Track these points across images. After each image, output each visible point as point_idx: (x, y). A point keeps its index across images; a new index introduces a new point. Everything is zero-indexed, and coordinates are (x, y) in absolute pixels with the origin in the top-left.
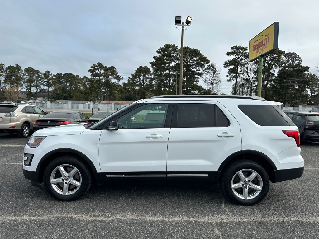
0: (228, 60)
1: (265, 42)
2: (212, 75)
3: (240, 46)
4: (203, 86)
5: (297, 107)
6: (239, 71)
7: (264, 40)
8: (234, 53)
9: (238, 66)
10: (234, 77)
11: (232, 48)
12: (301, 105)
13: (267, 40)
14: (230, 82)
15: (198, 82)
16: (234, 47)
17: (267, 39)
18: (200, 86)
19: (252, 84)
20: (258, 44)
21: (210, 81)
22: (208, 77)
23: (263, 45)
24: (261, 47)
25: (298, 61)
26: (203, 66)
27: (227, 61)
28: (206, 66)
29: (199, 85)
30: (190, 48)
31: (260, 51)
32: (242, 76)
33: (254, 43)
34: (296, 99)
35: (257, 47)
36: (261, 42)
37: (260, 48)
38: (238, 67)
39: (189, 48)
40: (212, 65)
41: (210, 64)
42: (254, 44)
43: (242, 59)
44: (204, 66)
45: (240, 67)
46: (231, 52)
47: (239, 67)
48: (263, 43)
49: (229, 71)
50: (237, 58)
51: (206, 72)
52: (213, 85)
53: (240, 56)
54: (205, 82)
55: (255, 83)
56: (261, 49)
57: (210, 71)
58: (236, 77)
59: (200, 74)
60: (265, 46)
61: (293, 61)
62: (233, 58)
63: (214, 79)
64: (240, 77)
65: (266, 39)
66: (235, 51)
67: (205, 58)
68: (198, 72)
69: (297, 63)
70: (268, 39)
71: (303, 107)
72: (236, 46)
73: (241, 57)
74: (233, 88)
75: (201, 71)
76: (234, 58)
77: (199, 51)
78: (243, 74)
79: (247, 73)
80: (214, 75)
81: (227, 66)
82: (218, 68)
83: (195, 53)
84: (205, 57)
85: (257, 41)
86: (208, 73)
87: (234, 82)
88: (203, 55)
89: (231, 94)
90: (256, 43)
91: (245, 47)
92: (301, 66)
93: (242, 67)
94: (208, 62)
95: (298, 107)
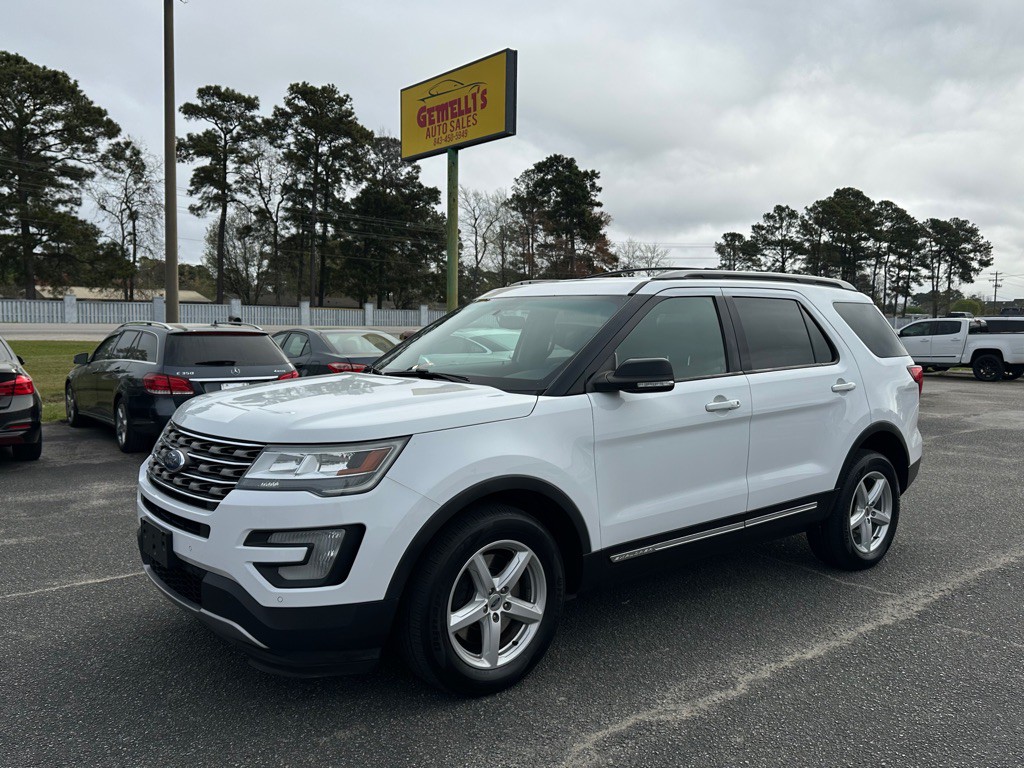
0: (189, 135)
1: (471, 105)
2: (131, 183)
3: (231, 88)
4: (98, 225)
5: (415, 309)
6: (231, 179)
7: (466, 97)
8: (210, 112)
9: (225, 160)
10: (216, 198)
11: (202, 93)
12: (423, 302)
13: (479, 102)
14: (198, 215)
15: (76, 208)
16: (209, 88)
17: (479, 96)
18: (83, 222)
19: (276, 228)
20: (441, 109)
21: (124, 206)
22: (114, 188)
23: (461, 113)
24: (455, 120)
25: (410, 169)
26: (90, 145)
27: (186, 139)
28: (104, 145)
29: (81, 217)
30: (29, 61)
31: (449, 132)
32: (240, 196)
33: (423, 100)
34: (409, 286)
35: (435, 117)
36: (452, 103)
37: (448, 122)
38: (228, 163)
39: (25, 62)
40: (128, 144)
41: (120, 139)
42: (422, 104)
43: (239, 138)
44: (96, 144)
45: (237, 166)
46: (200, 105)
47: (231, 166)
48: (463, 108)
49: (194, 175)
50: (221, 129)
51: (108, 167)
52: (137, 222)
53: (231, 128)
54: (103, 208)
55: (288, 228)
56: (454, 125)
57: (122, 165)
58: (222, 200)
59: (79, 175)
60: (471, 118)
61: (395, 167)
62: (204, 131)
63: (136, 197)
64: (233, 200)
65: (474, 96)
66: (213, 104)
67: (101, 113)
68: (71, 163)
69: (408, 173)
70: (484, 99)
71: (429, 309)
72: (217, 88)
73: (235, 132)
74: (211, 240)
75: (84, 162)
76: (210, 129)
77: (72, 82)
78: (248, 192)
79: (261, 188)
80: (136, 183)
81: (185, 158)
82: (151, 159)
83: (56, 86)
84: (99, 109)
85: (433, 96)
86: (116, 174)
87: (213, 216)
88: (90, 99)
89: (205, 261)
90: (430, 103)
91: (250, 97)
92: (421, 186)
93: (244, 165)
94: (112, 130)
95: (417, 308)
